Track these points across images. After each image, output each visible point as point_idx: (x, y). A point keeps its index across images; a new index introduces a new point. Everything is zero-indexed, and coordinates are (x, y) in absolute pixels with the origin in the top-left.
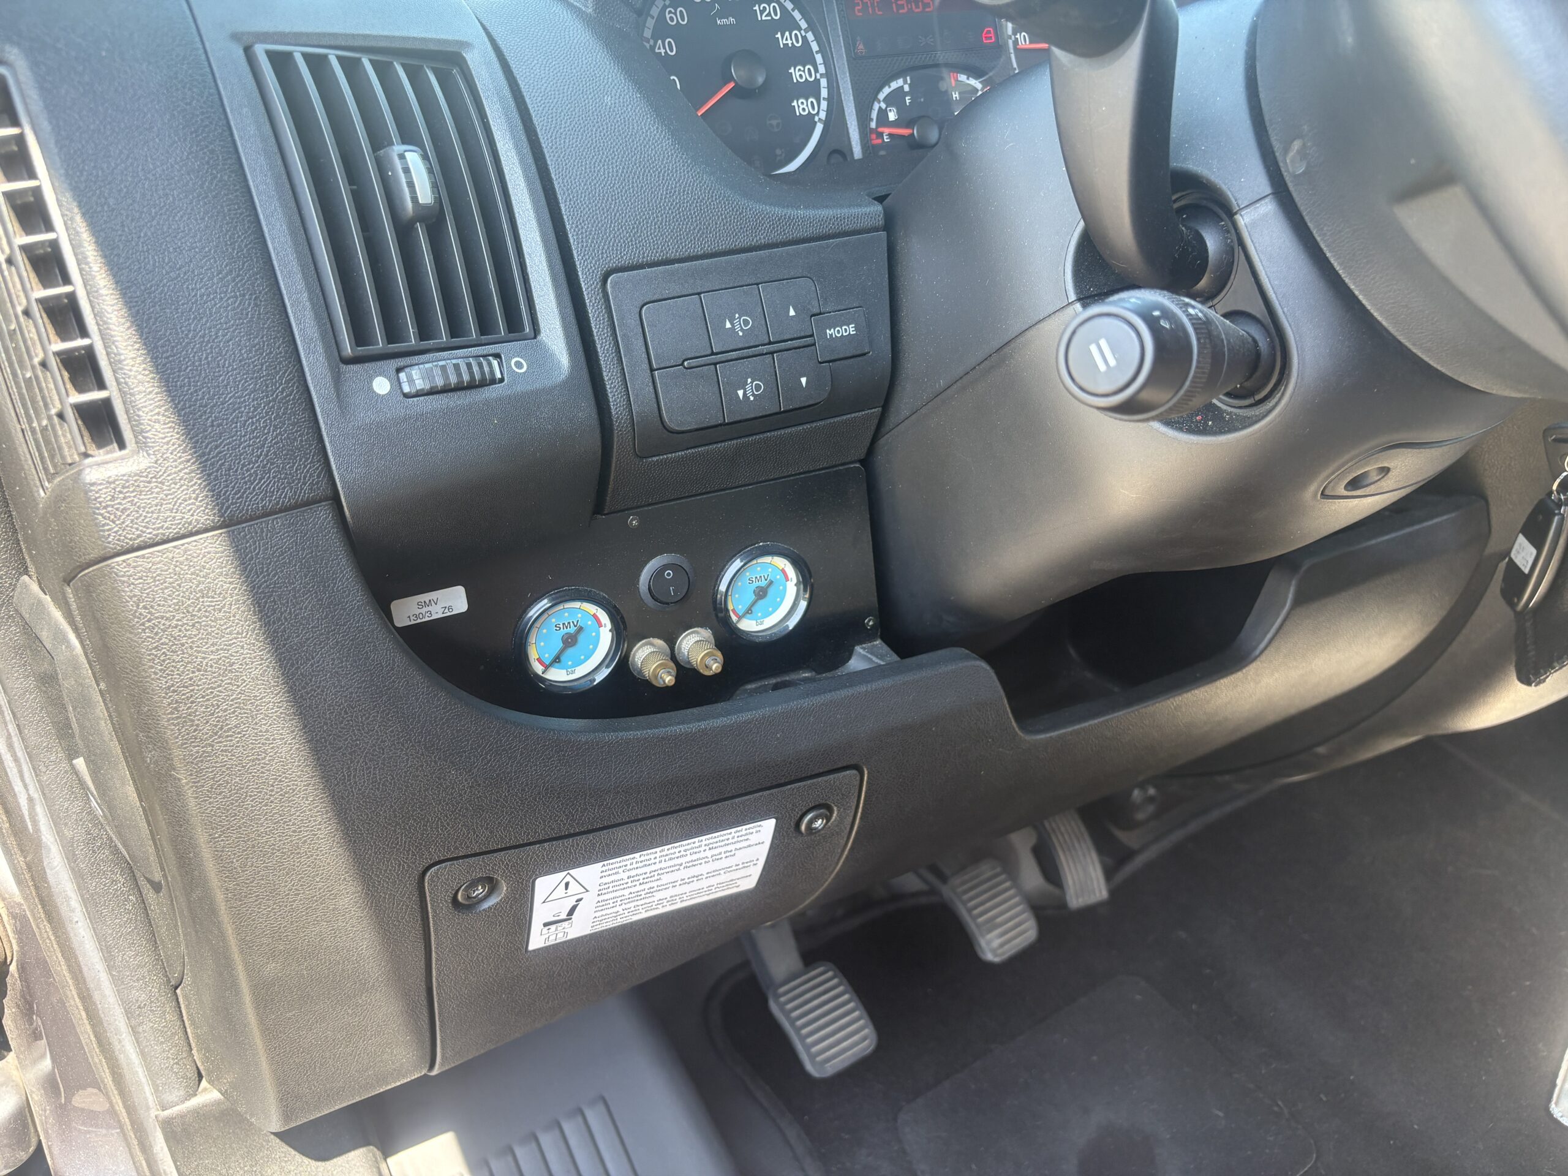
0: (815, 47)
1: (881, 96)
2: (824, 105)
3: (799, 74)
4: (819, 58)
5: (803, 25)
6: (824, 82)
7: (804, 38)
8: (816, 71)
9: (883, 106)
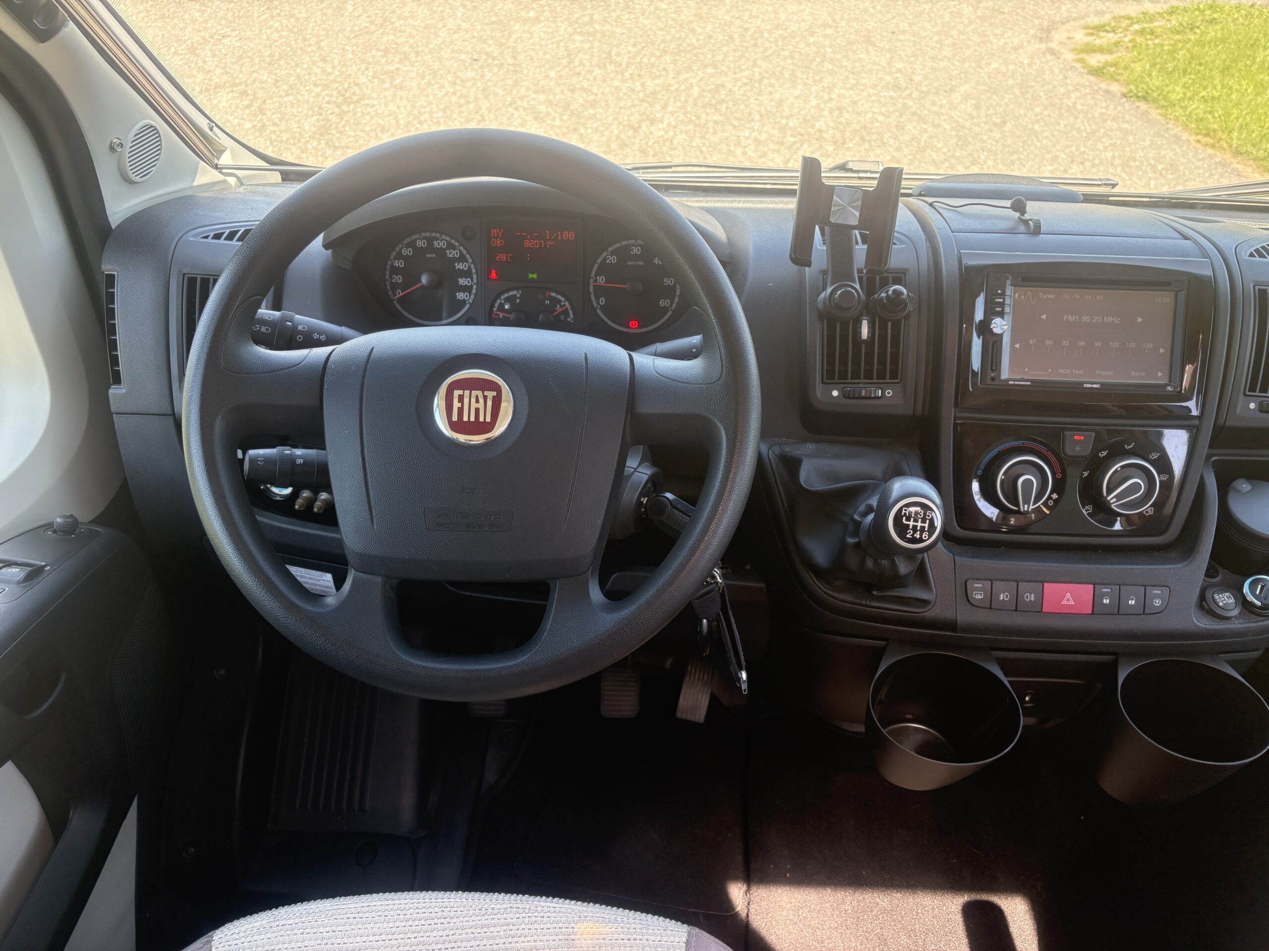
0: (474, 271)
1: (503, 297)
2: (473, 296)
3: (462, 281)
4: (475, 276)
5: (470, 261)
6: (475, 287)
7: (469, 267)
8: (472, 281)
9: (503, 301)
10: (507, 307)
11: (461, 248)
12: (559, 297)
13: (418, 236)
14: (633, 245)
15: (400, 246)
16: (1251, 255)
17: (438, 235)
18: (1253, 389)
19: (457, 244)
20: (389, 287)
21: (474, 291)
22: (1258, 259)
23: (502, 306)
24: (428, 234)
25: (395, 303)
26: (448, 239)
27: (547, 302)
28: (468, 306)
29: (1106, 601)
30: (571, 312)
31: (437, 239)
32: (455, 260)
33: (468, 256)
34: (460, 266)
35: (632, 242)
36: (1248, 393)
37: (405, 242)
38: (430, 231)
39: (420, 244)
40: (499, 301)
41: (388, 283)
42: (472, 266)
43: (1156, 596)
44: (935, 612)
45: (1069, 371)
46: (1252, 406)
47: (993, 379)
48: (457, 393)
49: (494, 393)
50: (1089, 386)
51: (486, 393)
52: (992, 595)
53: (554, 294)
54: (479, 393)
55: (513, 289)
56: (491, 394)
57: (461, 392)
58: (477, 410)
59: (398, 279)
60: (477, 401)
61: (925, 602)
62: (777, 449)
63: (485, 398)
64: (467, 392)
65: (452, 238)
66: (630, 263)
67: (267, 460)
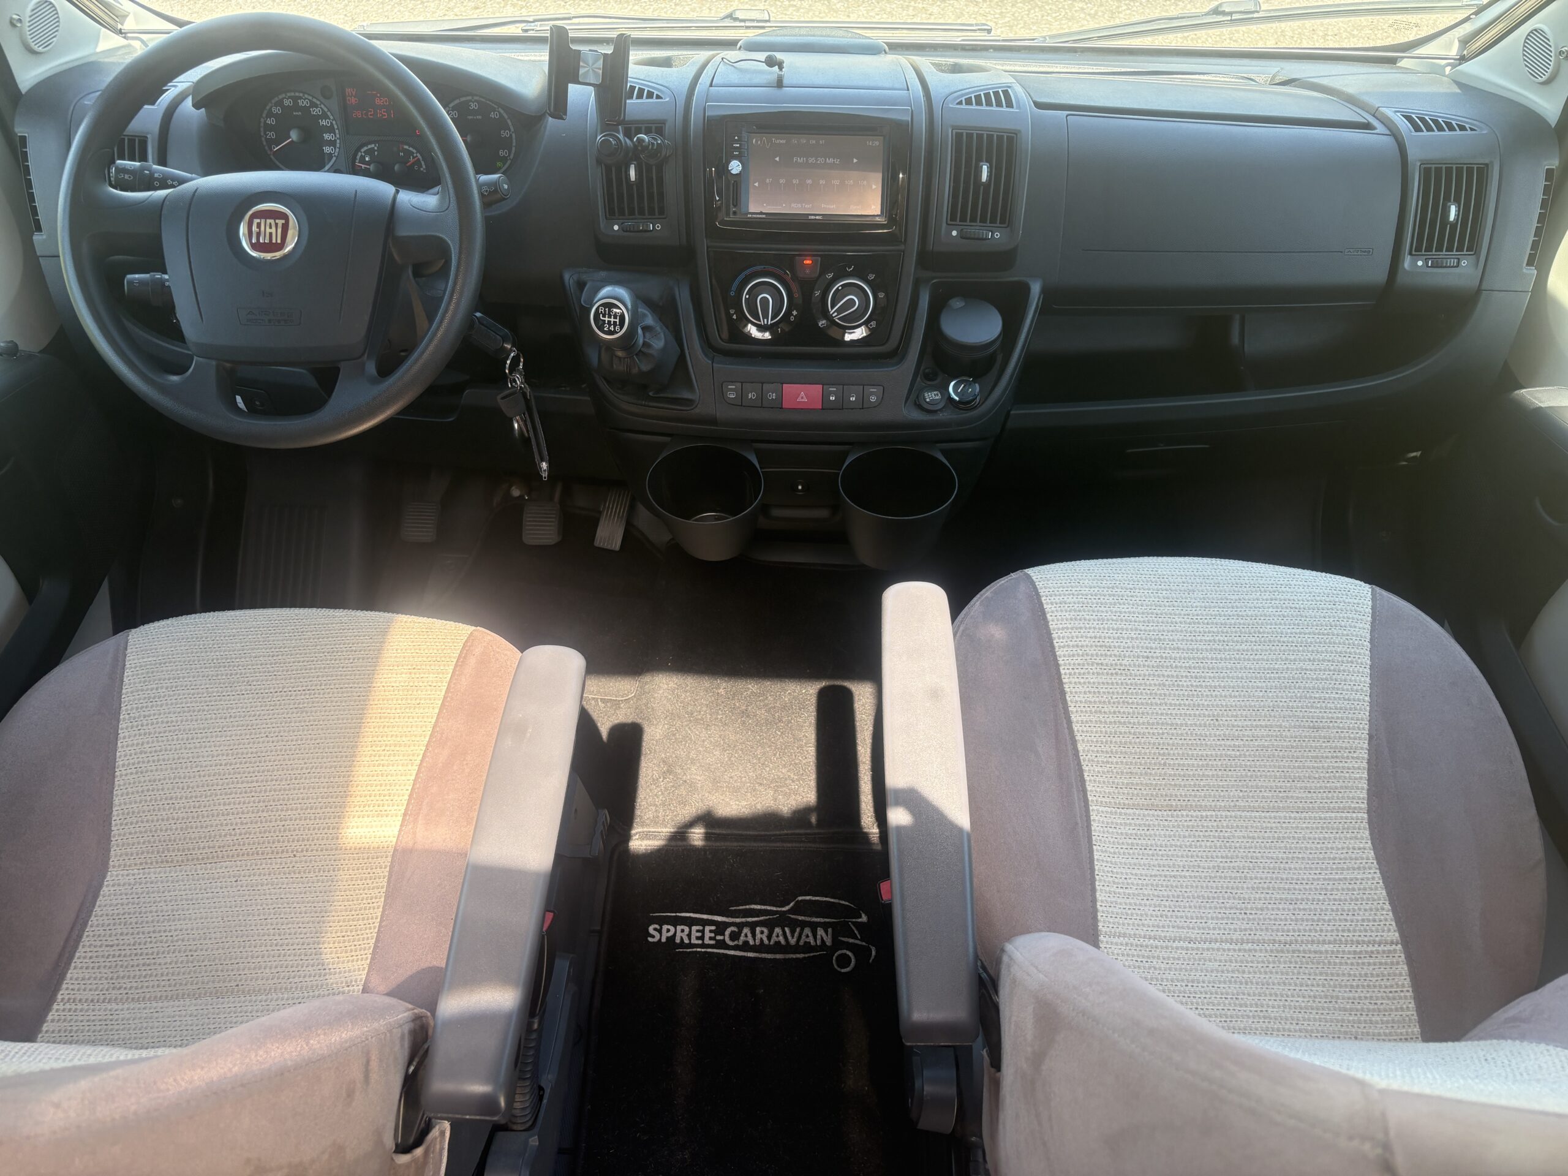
0: (336, 127)
1: (363, 150)
2: (337, 150)
3: (326, 136)
4: (337, 131)
5: (332, 117)
6: (338, 141)
10: (367, 159)
11: (322, 106)
12: (411, 149)
13: (284, 95)
14: (471, 101)
15: (270, 105)
16: (960, 103)
17: (301, 95)
18: (953, 218)
19: (318, 103)
20: (265, 143)
21: (338, 145)
22: (964, 106)
23: (362, 158)
24: (292, 94)
25: (272, 157)
26: (310, 98)
27: (402, 154)
28: (334, 158)
29: (832, 398)
30: (423, 163)
31: (300, 98)
32: (319, 117)
33: (329, 113)
34: (323, 123)
35: (469, 98)
36: (949, 222)
37: (273, 101)
38: (295, 91)
39: (287, 102)
40: (360, 154)
41: (263, 139)
42: (334, 122)
43: (872, 393)
44: (699, 410)
45: (799, 205)
46: (954, 233)
47: (735, 213)
48: (256, 221)
49: (283, 221)
50: (813, 217)
51: (277, 221)
52: (742, 395)
53: (406, 147)
54: (272, 221)
55: (370, 143)
56: (280, 222)
57: (258, 221)
58: (271, 234)
59: (271, 135)
60: (271, 227)
61: (689, 402)
62: (575, 277)
63: (276, 225)
64: (263, 221)
65: (313, 97)
66: (470, 117)
67: (142, 282)
